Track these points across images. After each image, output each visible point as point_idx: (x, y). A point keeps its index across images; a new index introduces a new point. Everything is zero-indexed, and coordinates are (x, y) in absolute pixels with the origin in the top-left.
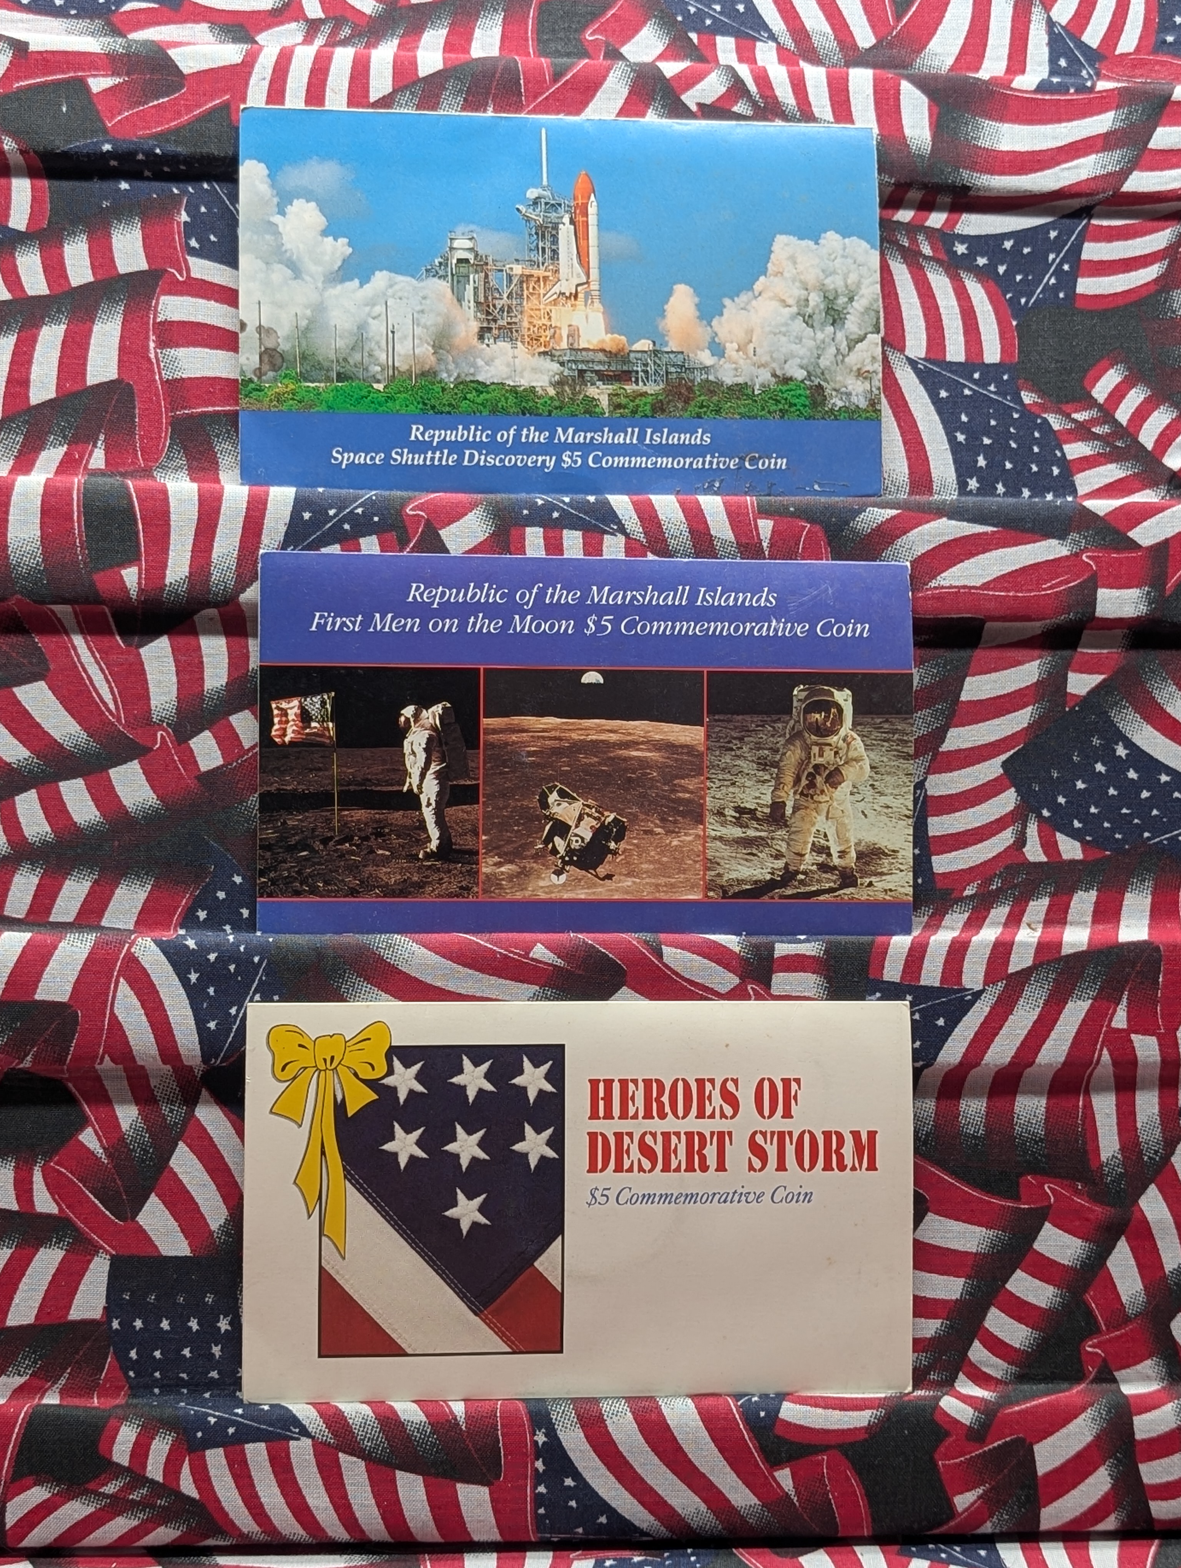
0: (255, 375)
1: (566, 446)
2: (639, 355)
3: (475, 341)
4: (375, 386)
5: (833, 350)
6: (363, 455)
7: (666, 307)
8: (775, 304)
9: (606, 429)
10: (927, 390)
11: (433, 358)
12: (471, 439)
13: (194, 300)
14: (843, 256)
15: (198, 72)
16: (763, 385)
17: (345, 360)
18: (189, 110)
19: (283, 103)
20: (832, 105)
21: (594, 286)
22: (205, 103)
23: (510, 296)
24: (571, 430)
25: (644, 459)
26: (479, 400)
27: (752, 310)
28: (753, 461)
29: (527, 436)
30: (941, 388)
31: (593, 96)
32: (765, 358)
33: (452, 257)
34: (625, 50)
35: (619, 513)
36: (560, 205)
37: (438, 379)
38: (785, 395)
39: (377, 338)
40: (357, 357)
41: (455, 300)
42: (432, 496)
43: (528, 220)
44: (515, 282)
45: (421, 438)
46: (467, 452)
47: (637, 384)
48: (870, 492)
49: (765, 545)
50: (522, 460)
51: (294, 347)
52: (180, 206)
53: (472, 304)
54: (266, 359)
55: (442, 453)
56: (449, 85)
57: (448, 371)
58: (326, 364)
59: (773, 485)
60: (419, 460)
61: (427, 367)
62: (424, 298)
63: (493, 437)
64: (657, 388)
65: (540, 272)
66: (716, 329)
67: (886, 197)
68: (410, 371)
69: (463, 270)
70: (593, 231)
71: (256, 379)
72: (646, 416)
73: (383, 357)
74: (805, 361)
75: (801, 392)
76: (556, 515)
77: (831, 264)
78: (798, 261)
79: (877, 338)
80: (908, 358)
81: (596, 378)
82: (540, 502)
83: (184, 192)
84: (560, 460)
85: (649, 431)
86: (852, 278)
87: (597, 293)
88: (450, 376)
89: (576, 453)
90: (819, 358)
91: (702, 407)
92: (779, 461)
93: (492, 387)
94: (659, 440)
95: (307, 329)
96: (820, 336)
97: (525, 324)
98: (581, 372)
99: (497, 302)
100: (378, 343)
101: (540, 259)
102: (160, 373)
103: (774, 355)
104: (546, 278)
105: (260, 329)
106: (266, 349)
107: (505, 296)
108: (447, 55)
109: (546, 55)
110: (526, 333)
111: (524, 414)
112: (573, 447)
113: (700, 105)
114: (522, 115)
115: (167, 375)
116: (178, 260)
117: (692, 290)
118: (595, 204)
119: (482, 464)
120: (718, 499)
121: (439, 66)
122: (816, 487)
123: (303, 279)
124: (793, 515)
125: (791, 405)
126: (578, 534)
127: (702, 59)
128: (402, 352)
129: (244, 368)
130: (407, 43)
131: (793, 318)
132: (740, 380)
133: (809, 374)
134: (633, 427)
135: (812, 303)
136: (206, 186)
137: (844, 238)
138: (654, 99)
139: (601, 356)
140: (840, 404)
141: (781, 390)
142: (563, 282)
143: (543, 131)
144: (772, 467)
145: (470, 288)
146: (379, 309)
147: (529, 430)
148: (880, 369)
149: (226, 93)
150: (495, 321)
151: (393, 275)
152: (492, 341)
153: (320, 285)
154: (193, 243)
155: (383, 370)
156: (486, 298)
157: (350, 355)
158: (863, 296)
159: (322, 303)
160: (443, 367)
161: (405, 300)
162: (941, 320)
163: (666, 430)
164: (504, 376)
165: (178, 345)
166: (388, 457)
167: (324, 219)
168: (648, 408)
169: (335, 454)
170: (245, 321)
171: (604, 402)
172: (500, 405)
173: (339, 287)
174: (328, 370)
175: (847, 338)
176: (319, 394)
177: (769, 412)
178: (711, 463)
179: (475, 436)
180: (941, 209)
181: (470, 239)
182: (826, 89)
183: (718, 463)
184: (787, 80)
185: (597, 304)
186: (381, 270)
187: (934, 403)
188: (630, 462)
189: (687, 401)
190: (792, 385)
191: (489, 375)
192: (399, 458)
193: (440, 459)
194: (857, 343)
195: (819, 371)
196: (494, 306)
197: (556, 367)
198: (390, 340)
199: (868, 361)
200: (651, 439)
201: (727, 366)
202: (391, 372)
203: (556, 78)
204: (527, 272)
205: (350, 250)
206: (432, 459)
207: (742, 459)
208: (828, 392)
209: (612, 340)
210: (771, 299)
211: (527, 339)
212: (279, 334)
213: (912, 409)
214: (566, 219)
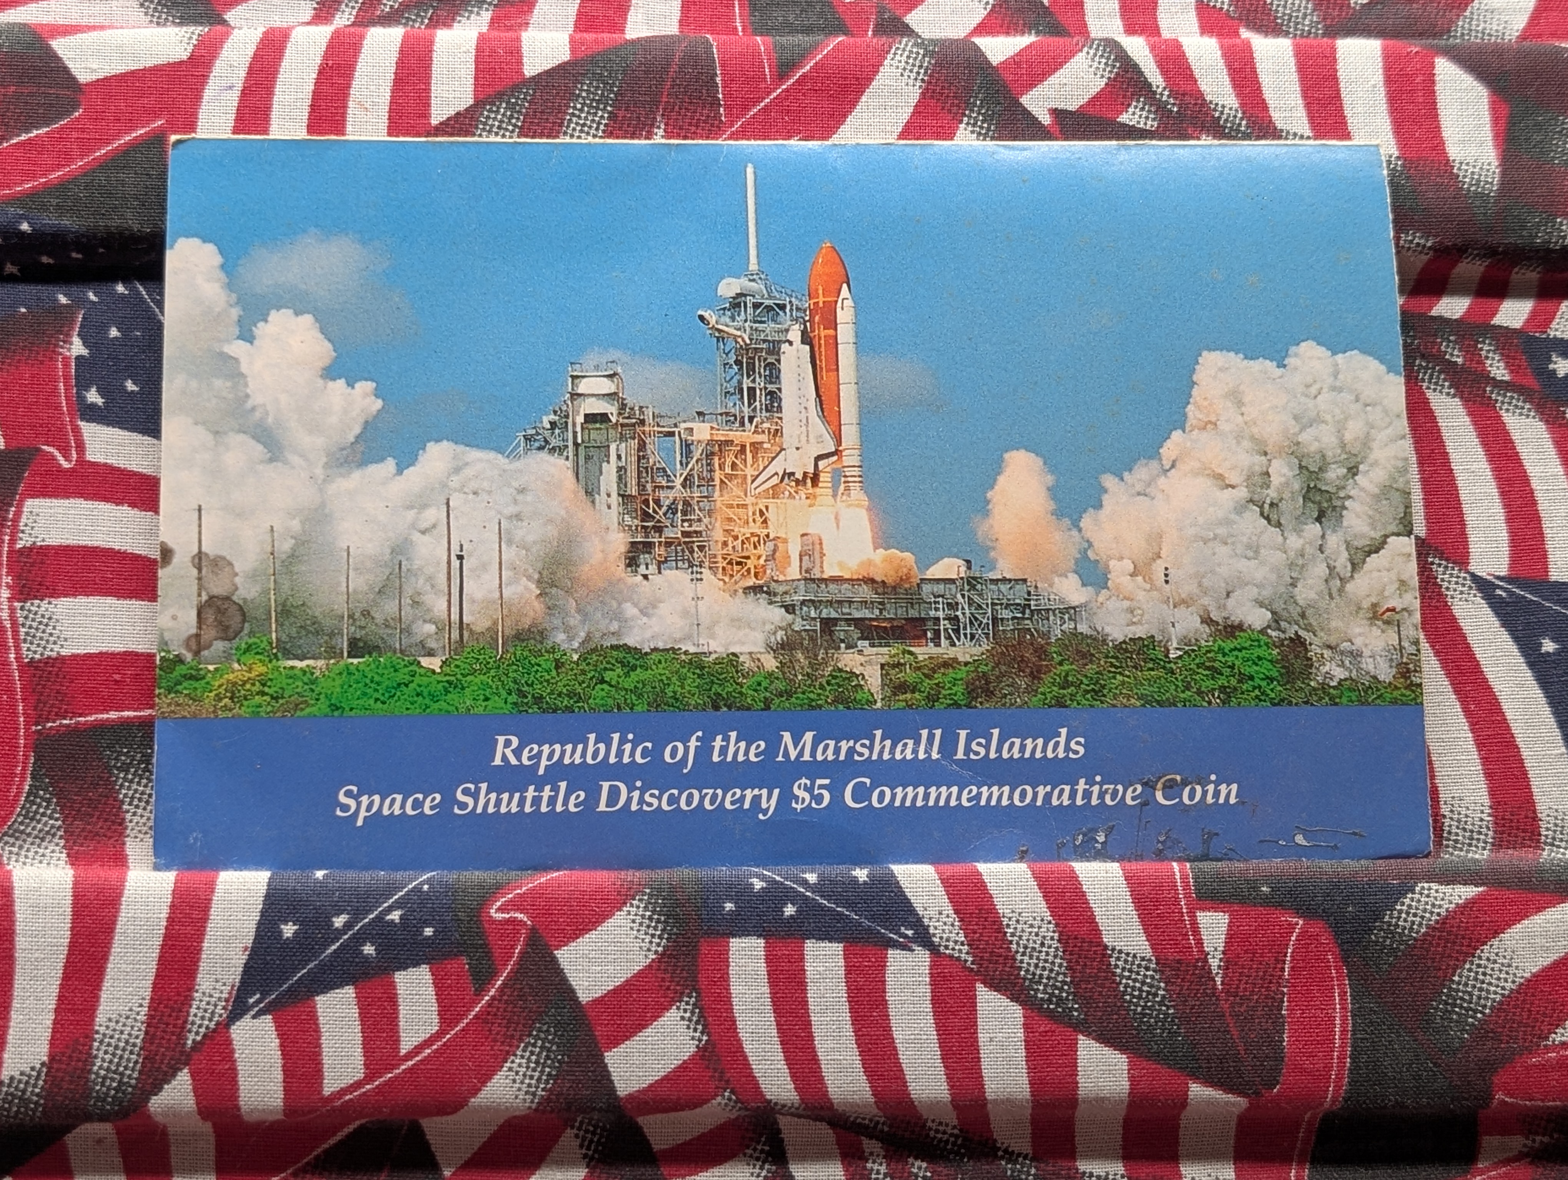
0: (188, 647)
1: (800, 769)
2: (940, 588)
3: (620, 569)
4: (425, 662)
5: (1321, 570)
6: (399, 798)
7: (989, 495)
8: (1204, 484)
9: (878, 733)
10: (1516, 639)
11: (538, 607)
12: (612, 760)
13: (89, 504)
14: (1333, 389)
15: (106, 79)
16: (1185, 641)
17: (366, 613)
18: (87, 147)
19: (266, 131)
20: (1308, 106)
21: (851, 458)
22: (117, 136)
23: (687, 483)
24: (809, 736)
25: (955, 790)
26: (629, 683)
27: (1160, 496)
28: (1171, 788)
29: (724, 751)
30: (1544, 635)
31: (854, 103)
32: (1188, 589)
33: (576, 412)
34: (912, 19)
35: (918, 904)
36: (782, 307)
37: (549, 644)
38: (1230, 659)
39: (429, 570)
40: (390, 607)
41: (582, 492)
42: (544, 878)
43: (721, 337)
44: (696, 455)
45: (514, 761)
46: (606, 785)
47: (938, 645)
48: (1409, 848)
49: (1214, 963)
50: (714, 797)
51: (266, 592)
52: (72, 329)
53: (615, 499)
54: (210, 616)
55: (555, 789)
56: (583, 90)
57: (567, 629)
58: (328, 623)
59: (1213, 835)
60: (509, 804)
61: (526, 623)
62: (522, 491)
63: (656, 754)
64: (977, 650)
65: (746, 436)
66: (1088, 535)
67: (1414, 275)
68: (492, 631)
69: (597, 435)
70: (846, 355)
71: (188, 657)
72: (956, 705)
73: (439, 606)
74: (1267, 593)
75: (1261, 652)
76: (790, 910)
77: (1311, 403)
78: (1246, 400)
79: (1407, 545)
80: (1475, 578)
81: (856, 634)
82: (758, 884)
83: (79, 302)
84: (787, 796)
85: (963, 734)
86: (1354, 430)
87: (856, 471)
88: (571, 639)
89: (819, 782)
90: (1293, 585)
91: (1065, 685)
92: (1223, 788)
93: (655, 656)
94: (983, 751)
95: (293, 557)
96: (1294, 542)
97: (718, 535)
98: (828, 624)
99: (662, 494)
100: (430, 578)
101: (746, 409)
102: (18, 648)
103: (1206, 582)
104: (756, 447)
105: (199, 559)
106: (211, 598)
107: (678, 481)
108: (578, 36)
109: (764, 31)
110: (719, 552)
111: (716, 708)
112: (814, 769)
113: (1057, 113)
114: (719, 142)
115: (32, 651)
116: (61, 429)
117: (1040, 461)
118: (849, 303)
119: (634, 807)
120: (1114, 869)
121: (564, 55)
122: (1300, 839)
123: (286, 462)
124: (1267, 901)
125: (1243, 678)
126: (836, 949)
127: (1056, 30)
128: (479, 595)
129: (167, 636)
130: (507, 17)
131: (1240, 509)
132: (1140, 632)
133: (1277, 619)
134: (931, 729)
135: (1276, 480)
136: (120, 288)
137: (1334, 353)
138: (970, 106)
139: (865, 592)
140: (1339, 673)
141: (1221, 649)
142: (791, 452)
143: (750, 170)
144: (1210, 800)
145: (610, 471)
146: (434, 514)
147: (726, 739)
148: (1417, 604)
149: (157, 117)
150: (659, 530)
151: (461, 448)
152: (653, 568)
153: (319, 471)
154: (93, 397)
155: (440, 630)
156: (641, 486)
157: (376, 604)
158: (1375, 463)
159: (323, 505)
160: (557, 622)
161: (485, 496)
162: (1534, 503)
163: (996, 732)
164: (678, 635)
165: (55, 593)
166: (449, 800)
167: (329, 346)
168: (959, 688)
169: (342, 799)
170: (171, 544)
171: (874, 680)
172: (669, 691)
173: (357, 475)
174: (332, 635)
175: (1348, 544)
176: (314, 682)
177: (1199, 692)
178: (1087, 794)
179: (620, 753)
180: (1521, 294)
181: (610, 376)
182: (1295, 77)
183: (1101, 795)
184: (1221, 63)
185: (857, 493)
186: (437, 441)
187: (1531, 665)
188: (926, 796)
189: (1036, 675)
190: (1242, 640)
191: (648, 634)
192: (470, 801)
193: (552, 801)
194: (1369, 553)
195: (1295, 612)
196: (657, 502)
197: (777, 614)
198: (455, 573)
199: (1391, 589)
200: (968, 750)
201: (1112, 604)
202: (455, 635)
203: (783, 70)
204: (720, 436)
205: (379, 403)
206: (537, 801)
207: (1149, 786)
208: (1315, 650)
209: (888, 560)
210: (1196, 473)
211: (722, 564)
212: (237, 569)
213: (1490, 676)
214: (795, 335)
